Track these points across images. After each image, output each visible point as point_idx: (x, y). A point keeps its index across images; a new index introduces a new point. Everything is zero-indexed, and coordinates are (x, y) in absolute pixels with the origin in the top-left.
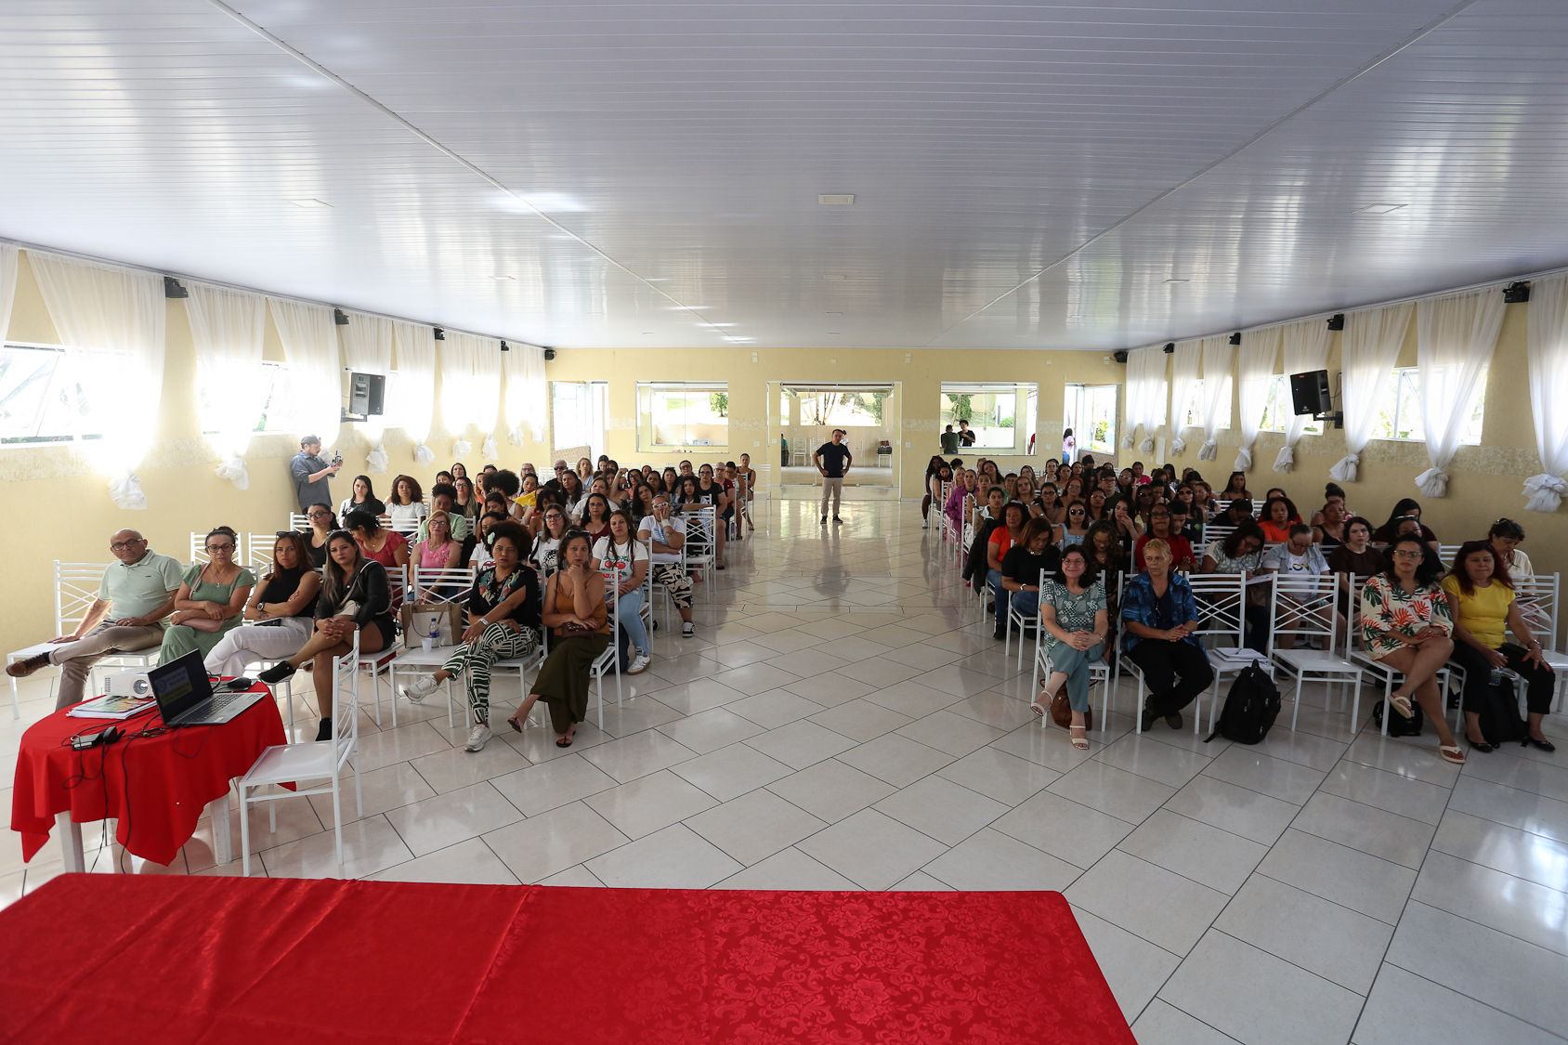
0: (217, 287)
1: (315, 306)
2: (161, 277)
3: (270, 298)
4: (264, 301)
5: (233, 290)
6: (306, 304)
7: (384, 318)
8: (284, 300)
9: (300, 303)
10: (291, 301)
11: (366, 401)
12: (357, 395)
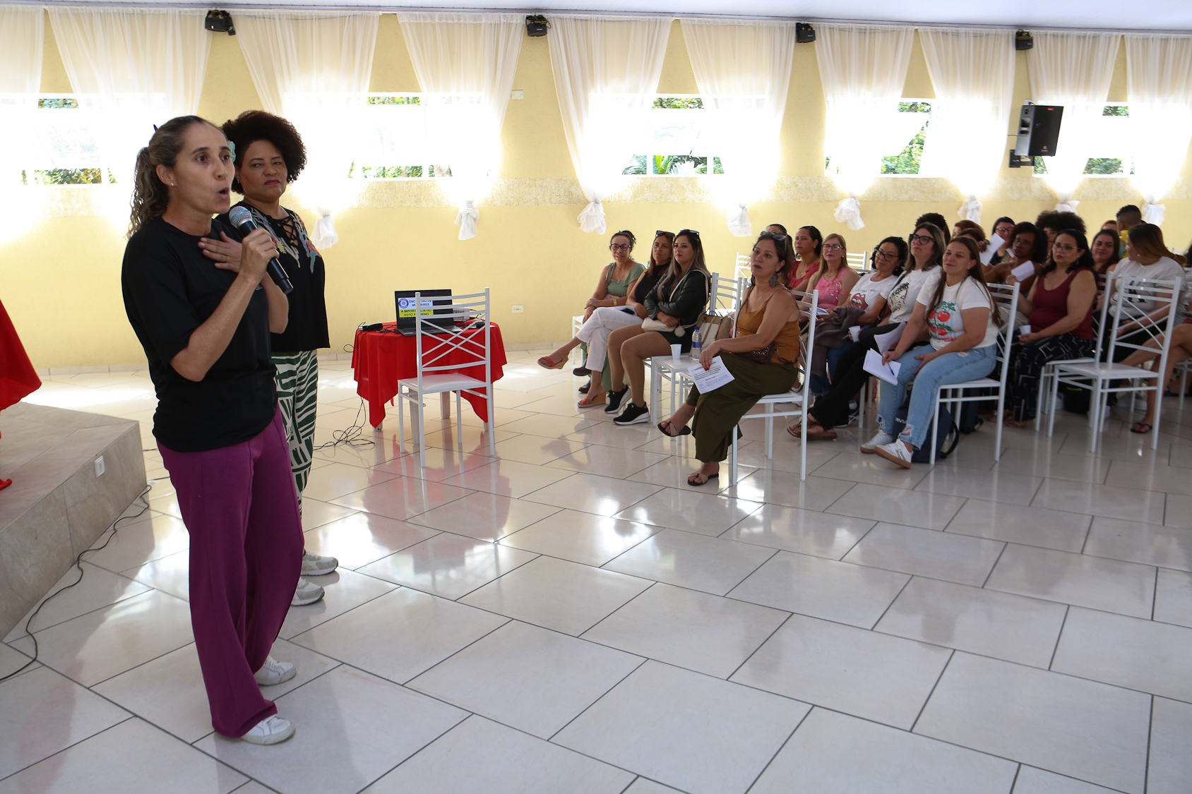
0: (854, 26)
1: (985, 31)
2: (793, 24)
3: (920, 29)
4: (911, 36)
5: (873, 26)
6: (971, 30)
7: (1104, 33)
8: (940, 29)
9: (962, 30)
10: (949, 29)
11: (1027, 139)
12: (1022, 132)
